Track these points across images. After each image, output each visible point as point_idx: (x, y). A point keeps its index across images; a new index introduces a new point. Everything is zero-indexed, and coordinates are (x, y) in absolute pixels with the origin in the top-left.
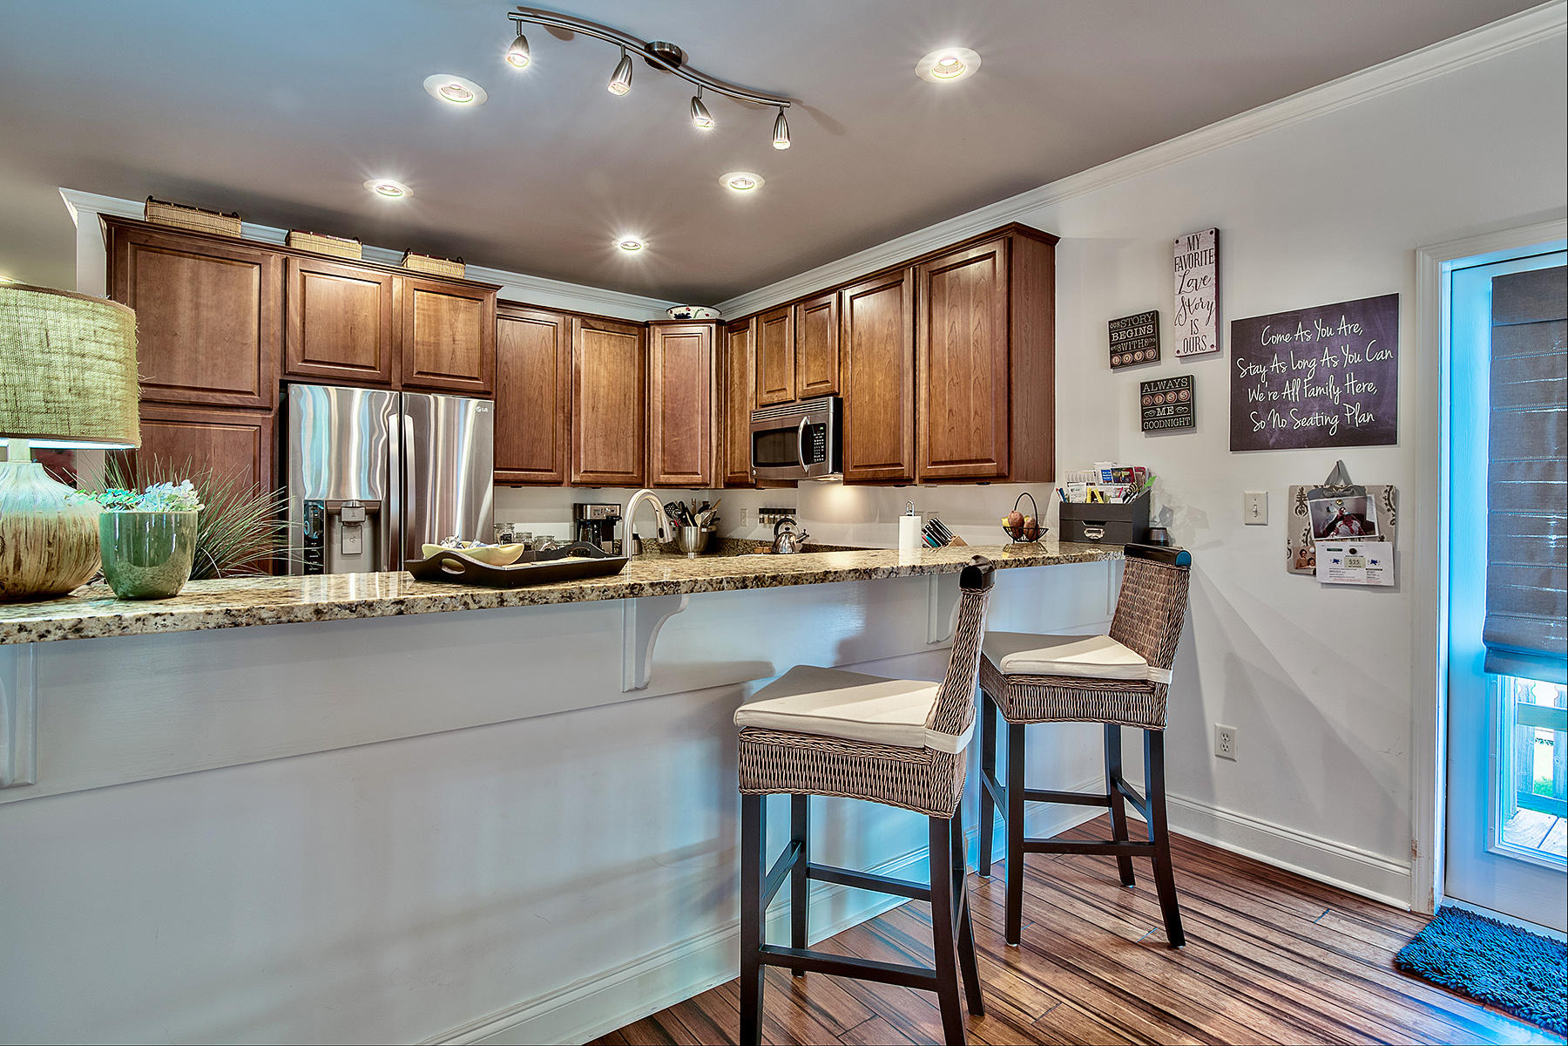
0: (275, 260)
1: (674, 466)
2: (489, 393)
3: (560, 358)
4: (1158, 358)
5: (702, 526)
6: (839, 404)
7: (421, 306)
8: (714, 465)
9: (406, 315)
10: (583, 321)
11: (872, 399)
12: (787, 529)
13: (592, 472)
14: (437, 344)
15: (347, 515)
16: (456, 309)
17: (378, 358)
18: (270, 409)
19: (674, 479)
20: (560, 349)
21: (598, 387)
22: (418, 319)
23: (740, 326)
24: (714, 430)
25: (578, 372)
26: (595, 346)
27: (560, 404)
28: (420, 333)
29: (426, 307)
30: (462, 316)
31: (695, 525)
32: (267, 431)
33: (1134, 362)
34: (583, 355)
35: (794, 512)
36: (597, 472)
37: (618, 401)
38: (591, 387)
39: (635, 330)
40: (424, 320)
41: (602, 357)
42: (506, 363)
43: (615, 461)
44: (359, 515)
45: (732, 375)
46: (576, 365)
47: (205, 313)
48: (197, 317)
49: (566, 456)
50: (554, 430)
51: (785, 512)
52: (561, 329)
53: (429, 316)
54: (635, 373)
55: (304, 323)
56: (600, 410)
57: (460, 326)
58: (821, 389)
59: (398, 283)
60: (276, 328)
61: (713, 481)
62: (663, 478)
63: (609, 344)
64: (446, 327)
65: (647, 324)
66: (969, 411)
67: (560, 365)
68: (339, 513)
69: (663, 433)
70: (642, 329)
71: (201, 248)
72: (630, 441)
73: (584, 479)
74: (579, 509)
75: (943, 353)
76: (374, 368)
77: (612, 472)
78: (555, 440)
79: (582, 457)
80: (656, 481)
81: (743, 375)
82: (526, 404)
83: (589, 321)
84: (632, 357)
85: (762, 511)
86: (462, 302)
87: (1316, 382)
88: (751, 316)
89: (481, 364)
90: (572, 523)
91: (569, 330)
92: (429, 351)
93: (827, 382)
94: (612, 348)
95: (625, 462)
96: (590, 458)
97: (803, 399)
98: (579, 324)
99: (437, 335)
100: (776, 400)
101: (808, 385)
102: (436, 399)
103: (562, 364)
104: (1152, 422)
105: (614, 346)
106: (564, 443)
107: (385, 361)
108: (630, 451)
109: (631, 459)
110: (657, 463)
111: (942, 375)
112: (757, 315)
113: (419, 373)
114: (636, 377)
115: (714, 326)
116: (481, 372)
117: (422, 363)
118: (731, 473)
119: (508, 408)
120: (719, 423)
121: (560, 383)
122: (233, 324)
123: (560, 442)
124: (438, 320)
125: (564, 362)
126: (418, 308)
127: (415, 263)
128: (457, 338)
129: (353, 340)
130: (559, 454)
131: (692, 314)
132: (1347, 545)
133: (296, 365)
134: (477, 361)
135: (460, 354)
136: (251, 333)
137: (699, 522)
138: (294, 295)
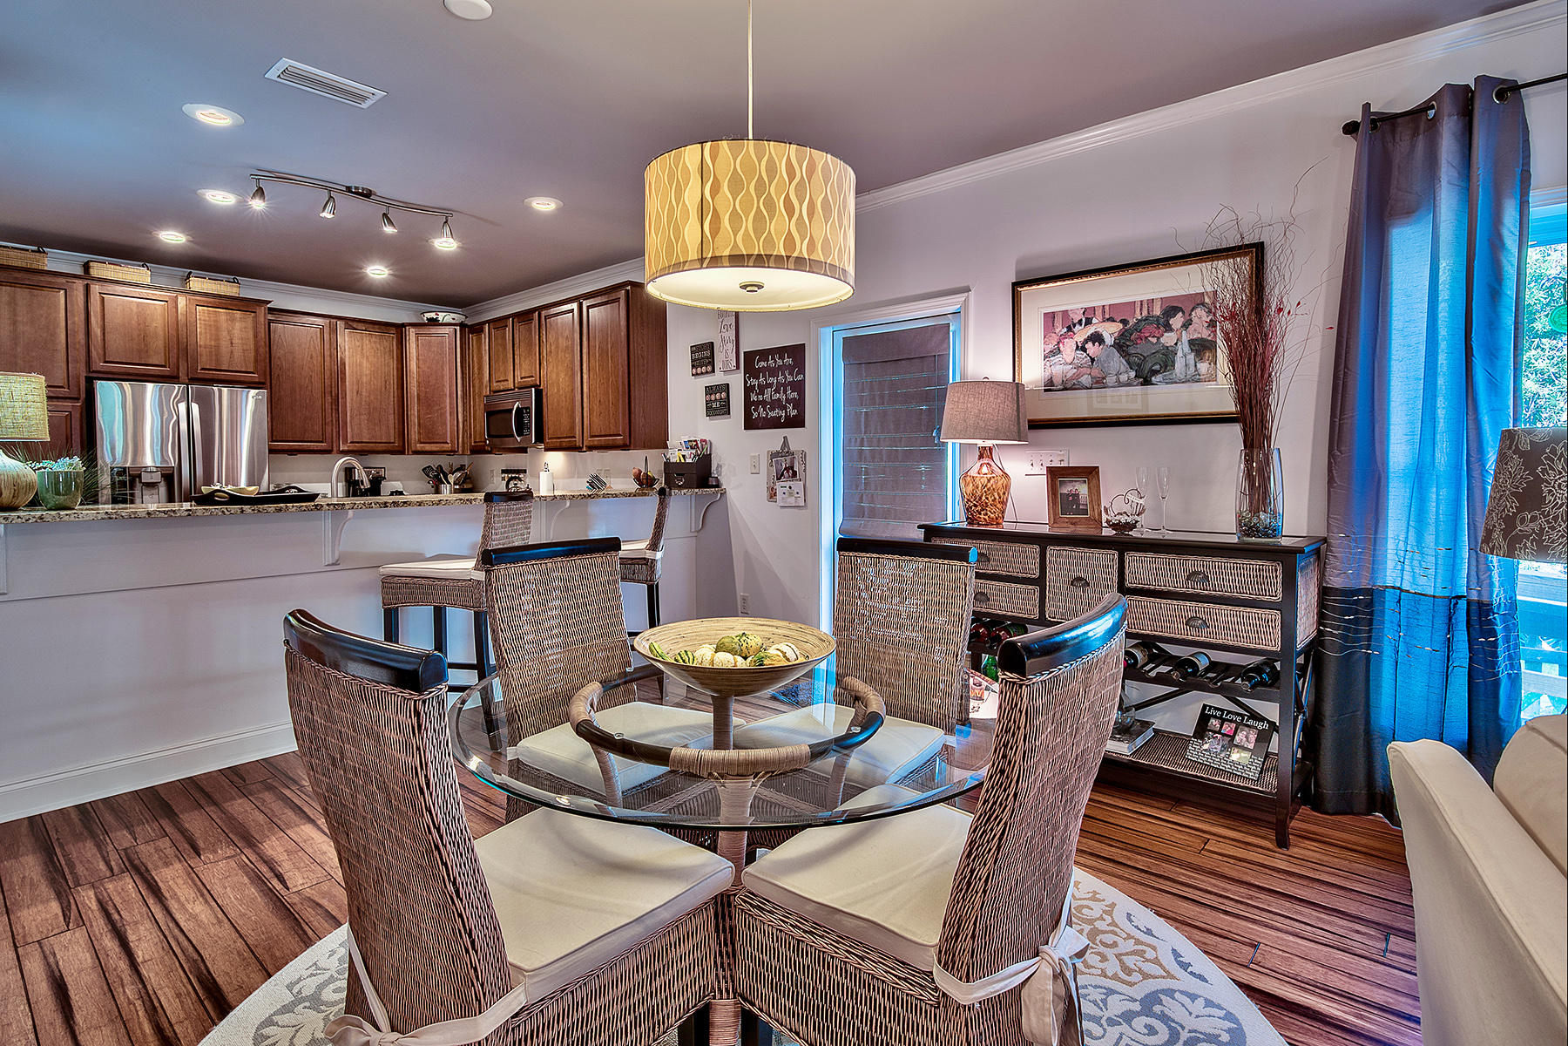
0: (79, 285)
1: (429, 438)
2: (264, 383)
3: (327, 353)
4: (713, 371)
5: (455, 484)
6: (539, 394)
7: (203, 318)
8: (461, 436)
9: (190, 325)
10: (346, 323)
11: (558, 391)
12: (516, 484)
13: (358, 443)
14: (218, 347)
15: (146, 478)
16: (233, 320)
17: (167, 358)
18: (77, 399)
19: (428, 447)
20: (327, 346)
21: (361, 376)
22: (200, 328)
23: (477, 329)
24: (460, 409)
25: (344, 364)
26: (357, 344)
27: (328, 390)
28: (202, 338)
29: (207, 319)
30: (238, 325)
31: (449, 483)
32: (76, 415)
33: (702, 373)
34: (347, 351)
35: (525, 471)
36: (362, 442)
37: (379, 384)
38: (355, 376)
39: (393, 330)
40: (206, 329)
41: (365, 351)
42: (279, 358)
43: (378, 433)
44: (157, 477)
45: (473, 368)
46: (341, 358)
47: (21, 328)
48: (15, 330)
49: (334, 430)
50: (323, 410)
51: (518, 472)
52: (326, 331)
53: (210, 326)
54: (394, 364)
55: (104, 333)
56: (364, 394)
57: (236, 332)
58: (528, 382)
59: (182, 301)
60: (81, 337)
61: (460, 449)
62: (419, 447)
63: (370, 341)
64: (225, 334)
65: (404, 325)
66: (609, 401)
67: (327, 359)
68: (140, 476)
69: (418, 411)
70: (400, 329)
71: (16, 278)
72: (391, 417)
73: (351, 448)
74: (349, 471)
75: (596, 362)
76: (165, 366)
77: (376, 443)
78: (324, 418)
79: (349, 430)
80: (413, 449)
81: (480, 368)
82: (298, 390)
83: (351, 323)
84: (391, 351)
85: (503, 472)
86: (238, 314)
87: (777, 391)
88: (485, 323)
89: (256, 361)
90: (344, 483)
91: (333, 330)
92: (211, 352)
93: (532, 377)
94: (372, 344)
95: (388, 433)
96: (356, 431)
97: (519, 388)
98: (343, 326)
99: (217, 339)
100: (502, 388)
101: (522, 378)
102: (220, 392)
103: (329, 358)
104: (711, 411)
105: (375, 343)
106: (332, 421)
107: (173, 360)
108: (392, 426)
109: (392, 431)
110: (414, 433)
111: (595, 377)
112: (488, 322)
113: (202, 369)
114: (395, 366)
115: (458, 328)
116: (256, 367)
117: (204, 361)
118: (475, 442)
119: (282, 393)
120: (464, 404)
121: (327, 373)
122: (45, 335)
123: (328, 420)
124: (217, 329)
125: (331, 356)
126: (200, 319)
127: (196, 284)
128: (234, 342)
129: (146, 345)
130: (329, 429)
131: (440, 318)
132: (788, 484)
133: (99, 365)
134: (252, 359)
135: (238, 354)
136: (60, 342)
137: (452, 481)
138: (95, 312)
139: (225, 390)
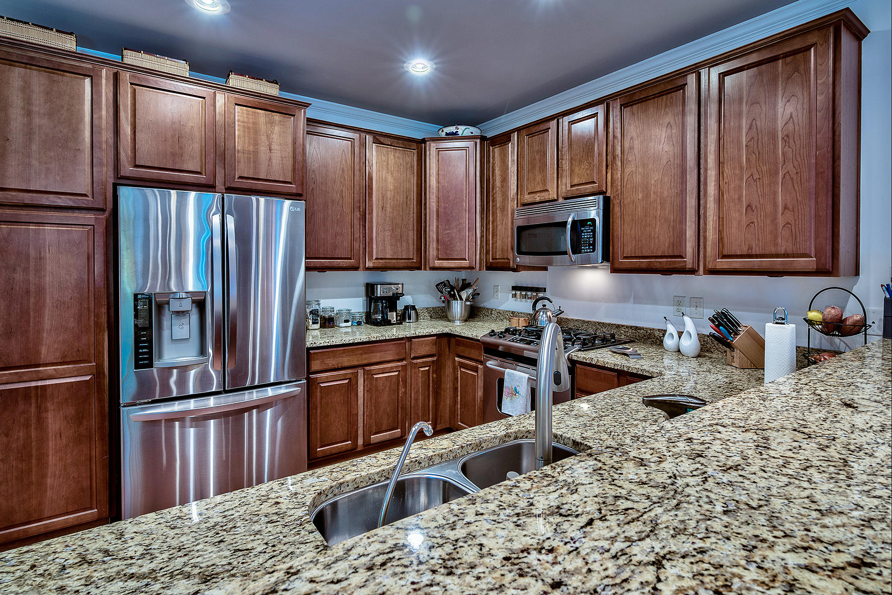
0: (105, 73)
1: (446, 254)
2: (300, 195)
3: (357, 168)
5: (467, 300)
6: (607, 202)
7: (241, 119)
8: (478, 252)
9: (229, 126)
10: (374, 137)
11: (647, 196)
12: (544, 306)
13: (382, 259)
14: (256, 153)
15: (175, 306)
16: (271, 123)
17: (204, 164)
18: (103, 210)
19: (445, 264)
20: (357, 160)
21: (386, 191)
22: (238, 130)
23: (503, 139)
24: (478, 225)
25: (371, 179)
26: (384, 158)
27: (357, 205)
28: (240, 142)
29: (246, 120)
30: (277, 129)
31: (461, 299)
32: (100, 230)
34: (374, 165)
35: (544, 290)
36: (385, 259)
37: (401, 202)
38: (381, 191)
39: (414, 146)
40: (244, 132)
41: (390, 166)
42: (313, 171)
43: (400, 250)
44: (187, 305)
45: (494, 181)
46: (369, 172)
47: (37, 121)
48: (30, 123)
49: (361, 247)
50: (352, 226)
51: (537, 290)
52: (357, 144)
53: (249, 128)
54: (414, 180)
55: (135, 132)
56: (388, 209)
57: (275, 137)
58: (586, 189)
59: (221, 98)
60: (107, 135)
61: (478, 265)
62: (438, 263)
63: (394, 156)
64: (263, 138)
65: (424, 141)
66: (775, 205)
67: (357, 173)
68: (168, 303)
69: (437, 227)
70: (419, 145)
71: (32, 58)
72: (411, 233)
73: (376, 265)
74: (370, 288)
75: (739, 149)
76: (200, 173)
77: (397, 259)
78: (353, 234)
79: (374, 246)
80: (431, 265)
81: (505, 180)
82: (330, 205)
83: (379, 138)
84: (412, 167)
85: (515, 288)
86: (277, 117)
88: (513, 131)
89: (294, 170)
90: (365, 298)
91: (363, 145)
92: (249, 159)
93: (594, 182)
94: (397, 160)
95: (408, 251)
96: (380, 247)
97: (566, 199)
98: (371, 139)
99: (256, 144)
100: (538, 199)
101: (572, 186)
102: (258, 201)
103: (358, 172)
105: (399, 158)
106: (360, 237)
107: (210, 167)
108: (411, 242)
109: (411, 247)
110: (432, 252)
111: (737, 172)
112: (519, 130)
113: (240, 177)
114: (415, 182)
115: (478, 141)
116: (294, 177)
117: (243, 169)
118: (493, 259)
119: (316, 208)
120: (482, 219)
121: (357, 188)
122: (65, 131)
123: (357, 236)
124: (256, 132)
125: (360, 171)
126: (239, 121)
127: (235, 81)
128: (273, 147)
129: (181, 148)
130: (356, 245)
131: (460, 132)
133: (127, 169)
134: (290, 168)
135: (276, 161)
136: (84, 139)
137: (464, 296)
138: (126, 106)
139: (262, 200)
